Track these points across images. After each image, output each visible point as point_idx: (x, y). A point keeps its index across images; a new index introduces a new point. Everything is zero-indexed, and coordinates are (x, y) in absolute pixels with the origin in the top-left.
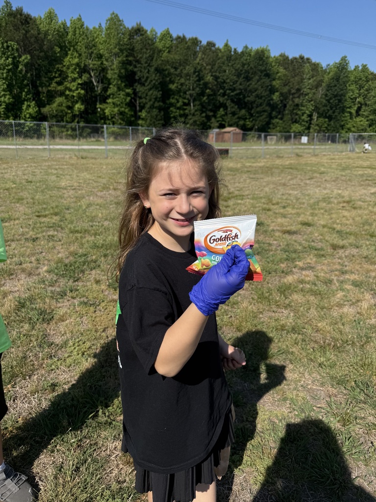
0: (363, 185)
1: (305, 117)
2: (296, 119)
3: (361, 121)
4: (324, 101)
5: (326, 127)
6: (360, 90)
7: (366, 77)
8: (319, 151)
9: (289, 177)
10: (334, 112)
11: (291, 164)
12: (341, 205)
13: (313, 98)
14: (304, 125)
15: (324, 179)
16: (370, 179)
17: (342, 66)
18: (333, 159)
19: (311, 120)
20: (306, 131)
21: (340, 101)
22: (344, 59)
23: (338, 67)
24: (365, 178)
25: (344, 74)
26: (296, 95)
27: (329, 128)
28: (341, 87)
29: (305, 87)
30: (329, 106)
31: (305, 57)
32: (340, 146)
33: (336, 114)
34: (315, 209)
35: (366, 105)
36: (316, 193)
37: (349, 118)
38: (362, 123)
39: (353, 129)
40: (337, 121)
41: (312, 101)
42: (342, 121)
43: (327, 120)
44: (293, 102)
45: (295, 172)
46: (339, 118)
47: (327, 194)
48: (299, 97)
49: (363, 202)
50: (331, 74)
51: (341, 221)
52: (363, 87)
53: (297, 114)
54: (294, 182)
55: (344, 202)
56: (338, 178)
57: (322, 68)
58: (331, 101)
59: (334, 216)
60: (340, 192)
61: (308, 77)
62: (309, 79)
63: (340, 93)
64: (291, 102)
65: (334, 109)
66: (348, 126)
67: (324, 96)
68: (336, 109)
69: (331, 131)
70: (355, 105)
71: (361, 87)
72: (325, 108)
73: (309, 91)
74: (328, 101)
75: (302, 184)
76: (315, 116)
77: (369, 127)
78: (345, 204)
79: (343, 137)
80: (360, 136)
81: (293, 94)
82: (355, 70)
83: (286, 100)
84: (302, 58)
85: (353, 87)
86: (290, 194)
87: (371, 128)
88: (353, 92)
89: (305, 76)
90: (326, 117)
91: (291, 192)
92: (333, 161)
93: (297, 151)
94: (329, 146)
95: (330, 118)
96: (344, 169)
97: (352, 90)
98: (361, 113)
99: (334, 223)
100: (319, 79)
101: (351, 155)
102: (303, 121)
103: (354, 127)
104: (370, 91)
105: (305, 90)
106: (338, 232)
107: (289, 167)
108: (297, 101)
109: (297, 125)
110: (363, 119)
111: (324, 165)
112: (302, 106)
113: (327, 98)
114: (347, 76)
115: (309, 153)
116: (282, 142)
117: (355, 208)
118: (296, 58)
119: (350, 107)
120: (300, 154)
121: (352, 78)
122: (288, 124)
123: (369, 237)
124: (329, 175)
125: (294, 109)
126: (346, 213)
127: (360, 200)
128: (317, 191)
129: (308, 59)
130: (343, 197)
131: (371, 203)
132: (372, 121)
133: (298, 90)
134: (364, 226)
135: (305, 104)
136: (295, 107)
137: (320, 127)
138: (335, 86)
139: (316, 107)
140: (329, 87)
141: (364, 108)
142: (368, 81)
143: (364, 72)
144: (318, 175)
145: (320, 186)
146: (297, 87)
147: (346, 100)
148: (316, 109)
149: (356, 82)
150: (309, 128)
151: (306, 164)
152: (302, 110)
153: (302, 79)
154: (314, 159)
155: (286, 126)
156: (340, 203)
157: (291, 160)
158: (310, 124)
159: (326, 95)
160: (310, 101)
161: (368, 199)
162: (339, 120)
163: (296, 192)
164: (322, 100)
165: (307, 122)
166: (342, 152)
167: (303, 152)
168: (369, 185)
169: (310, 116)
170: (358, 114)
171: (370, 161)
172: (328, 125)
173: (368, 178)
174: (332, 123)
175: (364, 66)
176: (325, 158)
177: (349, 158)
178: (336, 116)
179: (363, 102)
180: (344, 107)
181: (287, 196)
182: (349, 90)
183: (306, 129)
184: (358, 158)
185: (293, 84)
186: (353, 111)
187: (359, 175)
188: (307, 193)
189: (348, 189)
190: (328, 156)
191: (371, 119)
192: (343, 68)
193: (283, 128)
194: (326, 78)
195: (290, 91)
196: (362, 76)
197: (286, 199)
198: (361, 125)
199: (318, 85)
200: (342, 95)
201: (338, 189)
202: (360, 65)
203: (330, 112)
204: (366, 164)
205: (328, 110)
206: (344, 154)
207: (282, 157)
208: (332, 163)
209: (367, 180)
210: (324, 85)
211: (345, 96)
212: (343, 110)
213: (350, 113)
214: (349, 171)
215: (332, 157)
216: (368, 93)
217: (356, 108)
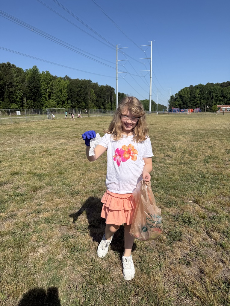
0: (56, 139)
1: (18, 99)
2: (13, 101)
3: (52, 102)
4: (29, 90)
5: (33, 105)
6: (48, 85)
7: (50, 78)
8: (30, 119)
9: (8, 138)
10: (36, 97)
11: (11, 129)
12: (42, 154)
13: (22, 88)
14: (19, 104)
15: (32, 137)
16: (60, 134)
17: (35, 71)
18: (39, 124)
19: (23, 101)
20: (21, 108)
21: (38, 90)
22: (35, 67)
23: (32, 72)
24: (57, 134)
25: (37, 75)
26: (10, 86)
27: (35, 106)
28: (37, 83)
29: (15, 82)
30: (32, 93)
31: (11, 64)
32: (43, 116)
33: (37, 98)
34: (23, 160)
35: (53, 93)
36: (25, 147)
37: (45, 100)
38: (53, 103)
39: (49, 106)
40: (38, 101)
41: (21, 90)
42: (42, 102)
43: (32, 101)
44: (9, 90)
45: (13, 134)
46: (39, 100)
47: (33, 147)
48: (12, 87)
49: (56, 150)
50: (29, 75)
51: (41, 166)
52: (49, 83)
53: (13, 98)
54: (11, 141)
55: (44, 151)
56: (41, 135)
57: (23, 71)
58: (33, 90)
59: (36, 163)
60: (41, 145)
61: (15, 76)
62: (17, 77)
63: (37, 86)
64: (7, 90)
65: (35, 95)
66: (46, 105)
67: (28, 87)
68: (37, 95)
69: (36, 108)
70: (47, 93)
71: (48, 84)
72: (30, 94)
73: (18, 84)
74: (31, 90)
75: (16, 142)
76: (25, 99)
77: (57, 105)
78: (44, 153)
79: (44, 111)
80: (54, 110)
81: (7, 85)
82: (42, 73)
83: (3, 89)
84: (9, 64)
85: (44, 83)
86: (6, 151)
87: (58, 106)
88: (44, 86)
89: (13, 75)
90: (31, 99)
91: (8, 149)
92: (39, 125)
93: (16, 120)
94: (37, 116)
95: (34, 100)
96: (45, 130)
97: (44, 85)
98: (51, 97)
99: (35, 169)
100: (22, 77)
101: (49, 120)
102: (18, 101)
103: (49, 105)
104: (53, 86)
105: (15, 83)
106: (38, 175)
107: (9, 131)
108: (11, 89)
109: (14, 104)
110: (53, 100)
111: (33, 128)
112: (15, 92)
113: (30, 89)
114: (39, 77)
115: (24, 121)
116: (6, 115)
117: (50, 155)
118: (5, 64)
119: (44, 94)
120: (18, 122)
121: (42, 78)
122: (8, 104)
123: (58, 175)
124: (35, 134)
125: (10, 95)
126: (44, 160)
127: (54, 149)
128: (26, 146)
129: (13, 65)
130: (43, 148)
131: (60, 150)
132: (58, 102)
133: (11, 83)
134: (56, 167)
135: (16, 91)
136: (11, 94)
137: (29, 105)
138: (33, 82)
139: (24, 93)
140: (30, 82)
141: (52, 95)
142: (51, 80)
143: (48, 75)
144: (28, 135)
145: (28, 142)
146: (9, 81)
147: (41, 90)
148: (24, 94)
149: (45, 81)
150: (22, 106)
151: (21, 128)
152: (15, 95)
153: (12, 77)
154: (27, 124)
155: (7, 105)
156: (41, 152)
157: (12, 126)
158: (23, 103)
159: (29, 87)
160: (20, 90)
161: (59, 147)
162: (40, 101)
163: (11, 149)
164: (27, 89)
165: (20, 102)
166: (44, 119)
167: (19, 121)
168: (59, 138)
169: (22, 99)
170: (50, 98)
171: (60, 124)
172: (34, 104)
173: (59, 134)
174: (36, 103)
175: (47, 72)
176: (34, 123)
177: (48, 123)
178: (37, 99)
179: (51, 91)
180: (41, 94)
181: (4, 152)
182: (42, 84)
183: (20, 106)
184: (53, 122)
185: (6, 79)
186: (47, 96)
187: (54, 132)
188: (19, 148)
189: (47, 142)
190: (36, 122)
191: (57, 101)
192: (36, 73)
193: (5, 106)
194: (27, 77)
195: (5, 84)
196: (48, 78)
197: (3, 155)
198: (53, 104)
199: (23, 81)
200: (38, 87)
201: (40, 143)
202: (45, 71)
203: (34, 97)
204: (57, 125)
205: (32, 96)
206: (45, 120)
207: (6, 124)
208: (38, 126)
209: (58, 135)
210: (26, 81)
211: (40, 88)
212: (41, 96)
213: (45, 97)
214: (48, 131)
215: (38, 122)
216: (53, 87)
217: (48, 95)
